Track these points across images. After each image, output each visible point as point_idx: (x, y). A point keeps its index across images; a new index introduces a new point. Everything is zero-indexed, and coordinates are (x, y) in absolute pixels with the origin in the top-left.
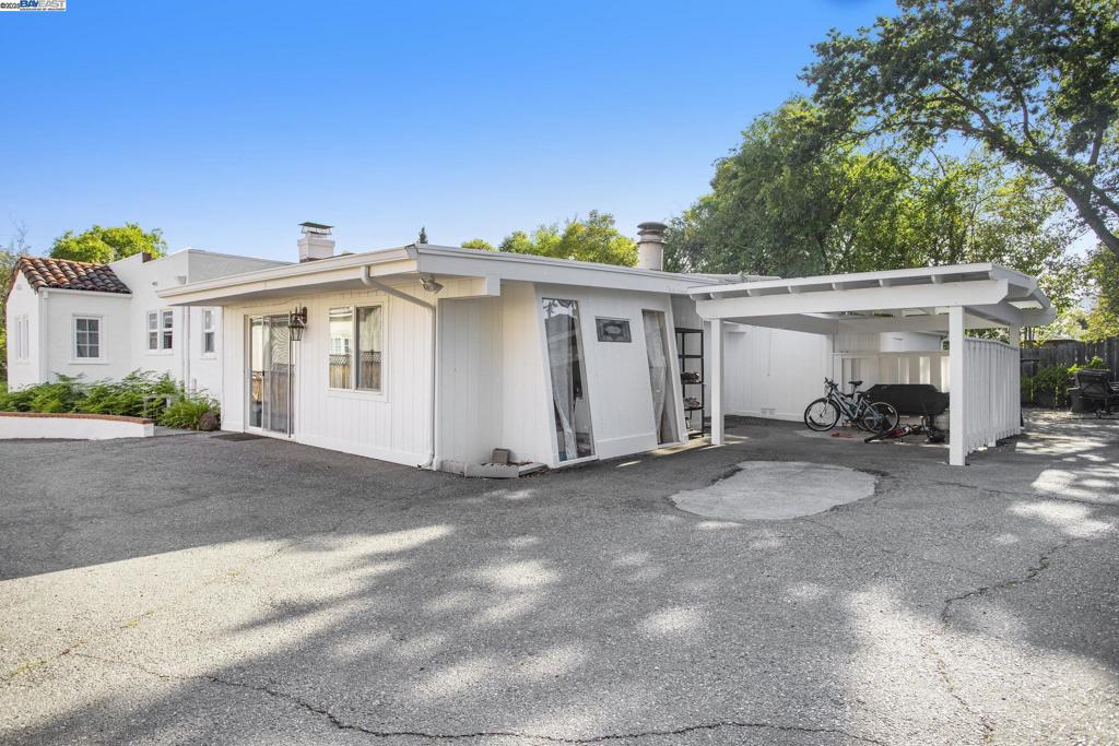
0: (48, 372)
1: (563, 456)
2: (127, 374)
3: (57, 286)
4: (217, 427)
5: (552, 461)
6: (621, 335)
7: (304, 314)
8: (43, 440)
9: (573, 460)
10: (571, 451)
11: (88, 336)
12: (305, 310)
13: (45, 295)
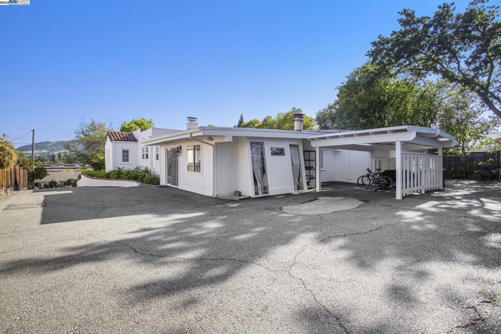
0: (115, 167)
1: (257, 193)
2: (135, 167)
3: (117, 140)
4: (159, 184)
5: (253, 195)
6: (281, 153)
7: (181, 148)
8: (111, 187)
9: (260, 195)
10: (260, 192)
11: (126, 155)
12: (181, 146)
13: (114, 143)
